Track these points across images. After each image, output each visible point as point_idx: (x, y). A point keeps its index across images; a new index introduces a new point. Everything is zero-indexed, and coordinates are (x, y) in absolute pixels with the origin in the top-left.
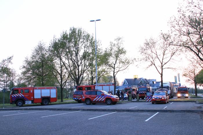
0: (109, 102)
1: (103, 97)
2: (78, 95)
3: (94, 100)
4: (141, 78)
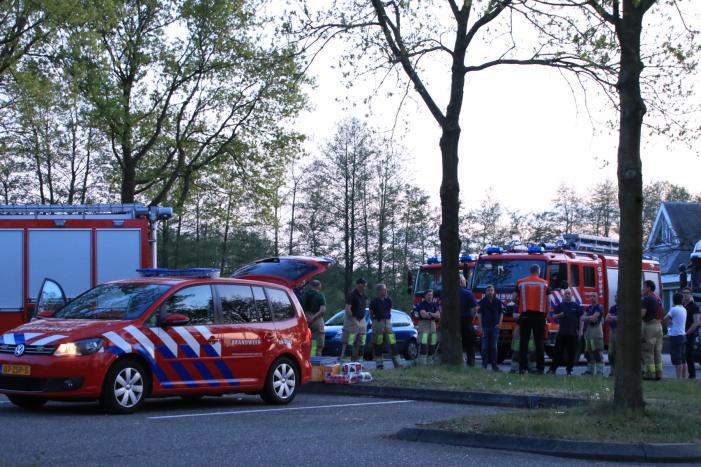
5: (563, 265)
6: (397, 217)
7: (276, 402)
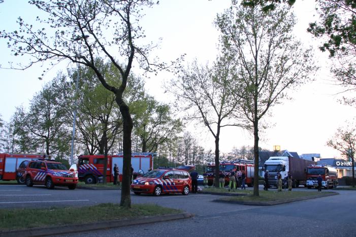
0: (49, 184)
4: (285, 151)
5: (238, 166)
6: (197, 153)
7: (185, 195)
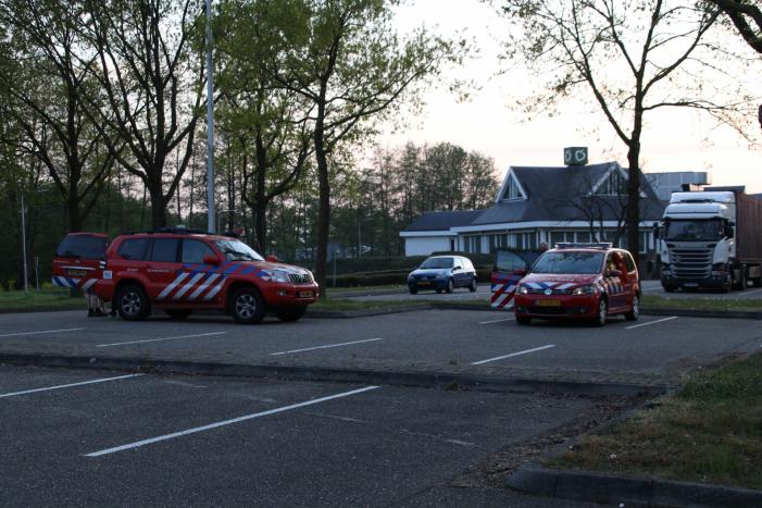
0: (246, 307)
1: (215, 276)
2: (78, 257)
3: (164, 293)
